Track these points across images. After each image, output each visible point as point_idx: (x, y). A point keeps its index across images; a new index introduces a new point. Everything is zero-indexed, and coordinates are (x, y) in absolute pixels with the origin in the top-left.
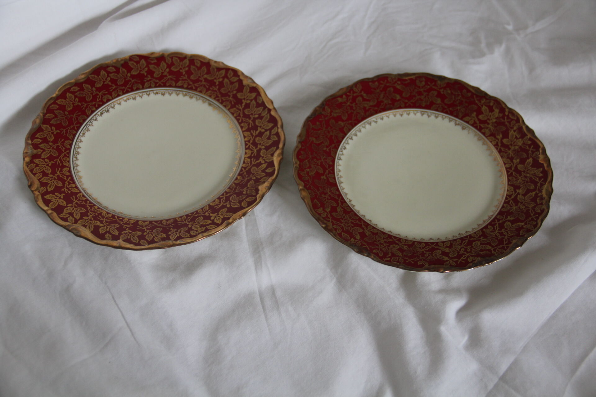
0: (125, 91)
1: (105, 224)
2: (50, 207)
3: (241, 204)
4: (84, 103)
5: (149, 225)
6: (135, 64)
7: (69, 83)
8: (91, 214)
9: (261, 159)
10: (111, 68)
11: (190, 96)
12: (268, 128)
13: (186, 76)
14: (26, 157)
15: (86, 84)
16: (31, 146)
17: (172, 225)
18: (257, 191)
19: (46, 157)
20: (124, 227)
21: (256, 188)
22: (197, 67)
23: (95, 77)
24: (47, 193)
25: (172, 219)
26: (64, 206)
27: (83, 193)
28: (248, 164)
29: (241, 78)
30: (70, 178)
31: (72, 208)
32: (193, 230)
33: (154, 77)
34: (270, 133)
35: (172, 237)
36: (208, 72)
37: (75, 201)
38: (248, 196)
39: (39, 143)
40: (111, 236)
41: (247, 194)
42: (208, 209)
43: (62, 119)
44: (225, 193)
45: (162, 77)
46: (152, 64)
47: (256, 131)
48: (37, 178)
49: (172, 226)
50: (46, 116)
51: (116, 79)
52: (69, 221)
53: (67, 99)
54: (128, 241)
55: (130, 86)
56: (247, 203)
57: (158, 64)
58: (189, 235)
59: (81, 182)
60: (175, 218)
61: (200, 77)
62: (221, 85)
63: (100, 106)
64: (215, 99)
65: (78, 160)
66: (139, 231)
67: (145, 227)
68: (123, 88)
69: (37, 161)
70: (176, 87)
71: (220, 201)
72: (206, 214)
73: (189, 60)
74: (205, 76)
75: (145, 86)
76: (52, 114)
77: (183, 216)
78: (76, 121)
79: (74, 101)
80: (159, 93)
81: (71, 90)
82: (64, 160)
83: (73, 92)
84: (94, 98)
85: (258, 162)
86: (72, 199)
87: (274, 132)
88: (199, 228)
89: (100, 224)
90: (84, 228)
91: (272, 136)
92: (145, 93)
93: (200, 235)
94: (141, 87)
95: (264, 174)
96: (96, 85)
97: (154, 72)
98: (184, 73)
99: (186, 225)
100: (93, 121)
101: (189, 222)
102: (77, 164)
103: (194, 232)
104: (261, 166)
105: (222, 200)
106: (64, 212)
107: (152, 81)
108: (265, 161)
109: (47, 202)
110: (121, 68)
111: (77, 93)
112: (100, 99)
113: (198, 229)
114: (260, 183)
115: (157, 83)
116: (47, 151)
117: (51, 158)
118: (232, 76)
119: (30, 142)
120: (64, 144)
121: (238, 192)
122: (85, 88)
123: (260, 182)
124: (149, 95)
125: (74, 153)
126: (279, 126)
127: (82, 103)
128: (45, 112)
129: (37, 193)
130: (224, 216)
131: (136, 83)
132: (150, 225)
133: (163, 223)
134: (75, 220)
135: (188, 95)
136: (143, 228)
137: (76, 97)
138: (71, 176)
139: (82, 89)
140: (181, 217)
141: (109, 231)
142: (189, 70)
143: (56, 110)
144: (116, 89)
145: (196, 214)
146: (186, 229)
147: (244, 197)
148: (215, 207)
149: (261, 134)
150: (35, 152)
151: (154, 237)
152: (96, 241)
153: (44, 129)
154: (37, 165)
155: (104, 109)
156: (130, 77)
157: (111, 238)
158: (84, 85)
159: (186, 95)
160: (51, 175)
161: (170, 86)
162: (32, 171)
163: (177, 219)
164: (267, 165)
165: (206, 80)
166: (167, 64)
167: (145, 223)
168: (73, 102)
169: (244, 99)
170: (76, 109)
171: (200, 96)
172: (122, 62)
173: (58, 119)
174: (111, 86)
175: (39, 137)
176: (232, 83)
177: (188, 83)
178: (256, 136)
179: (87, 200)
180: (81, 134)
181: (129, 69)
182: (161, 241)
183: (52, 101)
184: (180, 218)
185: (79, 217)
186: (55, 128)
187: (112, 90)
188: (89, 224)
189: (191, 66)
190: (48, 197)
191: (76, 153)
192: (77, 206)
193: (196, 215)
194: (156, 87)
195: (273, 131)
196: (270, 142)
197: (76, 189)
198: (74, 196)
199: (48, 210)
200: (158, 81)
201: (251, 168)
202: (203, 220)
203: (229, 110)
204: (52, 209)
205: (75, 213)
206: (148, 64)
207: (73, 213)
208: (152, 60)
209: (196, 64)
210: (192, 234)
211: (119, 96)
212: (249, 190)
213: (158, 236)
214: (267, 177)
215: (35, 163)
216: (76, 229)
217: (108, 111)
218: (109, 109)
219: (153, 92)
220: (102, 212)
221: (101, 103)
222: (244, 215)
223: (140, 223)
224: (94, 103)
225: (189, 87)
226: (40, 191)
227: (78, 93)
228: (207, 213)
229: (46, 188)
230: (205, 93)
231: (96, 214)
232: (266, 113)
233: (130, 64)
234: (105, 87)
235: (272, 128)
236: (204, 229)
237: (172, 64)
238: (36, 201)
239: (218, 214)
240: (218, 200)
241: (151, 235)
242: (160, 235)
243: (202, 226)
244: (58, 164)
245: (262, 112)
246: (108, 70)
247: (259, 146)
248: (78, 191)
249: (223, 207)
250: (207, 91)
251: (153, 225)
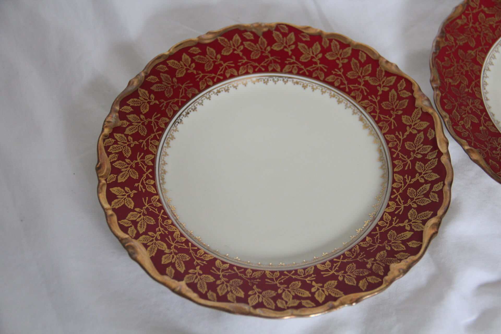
0: (256, 70)
1: (172, 250)
2: (112, 205)
3: (358, 283)
4: (200, 72)
5: (227, 269)
6: (281, 36)
7: (191, 41)
8: (160, 231)
9: (406, 223)
10: (249, 33)
11: (339, 99)
12: (430, 180)
13: (342, 70)
14: (106, 127)
15: (211, 47)
16: (117, 114)
17: (258, 280)
18: (387, 270)
19: (132, 133)
20: (195, 263)
21: (386, 265)
22: (360, 62)
23: (224, 41)
24: (115, 184)
25: (260, 271)
26: (130, 208)
27: (159, 197)
28: (387, 223)
29: (416, 95)
30: (150, 170)
31: (139, 215)
32: (282, 299)
33: (300, 60)
34: (431, 187)
35: (251, 300)
36: (373, 74)
37: (146, 204)
38: (372, 273)
39: (127, 112)
40: (173, 271)
41: (371, 269)
42: (312, 272)
43: (167, 87)
44: (342, 256)
45: (310, 63)
46: (302, 41)
47: (411, 178)
48: (110, 160)
49: (257, 283)
50: (149, 78)
51: (251, 50)
52: (129, 232)
53: (181, 62)
54: (192, 286)
55: (266, 64)
56: (367, 284)
57: (309, 45)
58: (274, 305)
59: (163, 179)
60: (265, 271)
61: (359, 77)
62: (385, 96)
63: (219, 81)
64: (370, 113)
65: (170, 147)
66: (213, 275)
67: (222, 272)
68: (257, 64)
69: (117, 136)
70: (324, 81)
71: (332, 265)
72: (306, 280)
73: (353, 50)
74: (367, 78)
75: (284, 70)
76: (156, 77)
77: (276, 271)
78: (183, 95)
79: (190, 66)
80: (299, 83)
81: (189, 51)
82: (151, 143)
83: (192, 54)
84: (216, 68)
85: (401, 225)
86: (144, 201)
87: (437, 187)
88: (291, 299)
89: (167, 249)
90: (143, 249)
91: (431, 193)
92: (282, 79)
93: (290, 311)
94: (279, 69)
95: (404, 247)
96: (223, 51)
97: (302, 54)
98: (340, 66)
99: (275, 288)
100: (204, 99)
101: (281, 283)
102: (166, 153)
103: (282, 303)
104: (403, 234)
105: (335, 265)
106: (127, 218)
107: (295, 65)
108: (411, 228)
109: (111, 197)
110: (261, 37)
111: (196, 57)
112: (222, 72)
113: (289, 300)
114: (394, 259)
115: (302, 69)
116: (134, 126)
117: (136, 136)
118: (403, 88)
119: (118, 108)
120: (159, 121)
121: (360, 261)
122: (208, 53)
123: (395, 257)
124: (285, 82)
125: (168, 136)
126: (446, 183)
127: (197, 71)
128: (149, 72)
129: (103, 181)
130: (330, 293)
131: (275, 62)
132: (230, 271)
133: (246, 272)
134: (136, 234)
135: (336, 96)
136: (218, 273)
137: (193, 61)
138: (153, 168)
139: (204, 53)
140: (273, 272)
141: (174, 263)
142: (349, 63)
143: (164, 73)
144: (246, 63)
145: (293, 275)
146: (273, 294)
147: (366, 272)
148: (322, 273)
149: (417, 185)
150: (120, 123)
151: (228, 292)
152: (152, 274)
153: (141, 95)
154: (116, 142)
155: (224, 86)
156: (269, 52)
157: (173, 275)
158: (208, 47)
159: (334, 96)
160: (129, 160)
161: (317, 78)
162: (107, 148)
163: (267, 273)
164: (412, 235)
165: (366, 84)
166: (322, 47)
167: (224, 265)
168: (188, 67)
169: (410, 126)
170: (189, 77)
171: (352, 103)
172: (265, 30)
173: (163, 85)
174: (241, 58)
175: (131, 105)
176: (400, 98)
177: (341, 80)
178: (410, 186)
179: (162, 208)
180: (184, 113)
181: (271, 41)
182: (235, 302)
183: (162, 60)
184: (271, 273)
185: (144, 230)
186: (154, 97)
187: (240, 64)
188: (152, 244)
189: (353, 59)
190: (114, 190)
191: (171, 137)
192: (146, 213)
193: (294, 277)
194: (298, 74)
195: (435, 186)
196: (427, 202)
197: (154, 189)
198: (147, 198)
199: (107, 209)
200: (303, 67)
201: (389, 230)
202: (300, 288)
203: (384, 134)
204: (114, 210)
205: (140, 222)
206: (298, 40)
207: (138, 222)
208: (304, 37)
209: (360, 58)
210: (280, 305)
211: (247, 73)
212: (375, 264)
213: (234, 291)
214: (407, 254)
215: (115, 139)
216: (133, 247)
217: (227, 90)
218: (230, 88)
219: (293, 81)
220: (175, 232)
221: (221, 78)
222: (357, 301)
223: (217, 262)
224: (213, 75)
225: (342, 87)
226: (108, 180)
227: (198, 56)
228: (309, 278)
229: (117, 177)
230: (359, 102)
231: (166, 232)
232: (434, 156)
233: (274, 35)
234: (234, 58)
235: (436, 181)
236: (297, 302)
237: (329, 49)
238: (98, 192)
239: (322, 287)
240: (330, 263)
241: (226, 288)
242: (237, 291)
243: (296, 297)
244: (142, 147)
245: (428, 153)
246: (244, 36)
247: (409, 202)
248: (155, 192)
249: (334, 277)
250: (363, 99)
251: (233, 272)
